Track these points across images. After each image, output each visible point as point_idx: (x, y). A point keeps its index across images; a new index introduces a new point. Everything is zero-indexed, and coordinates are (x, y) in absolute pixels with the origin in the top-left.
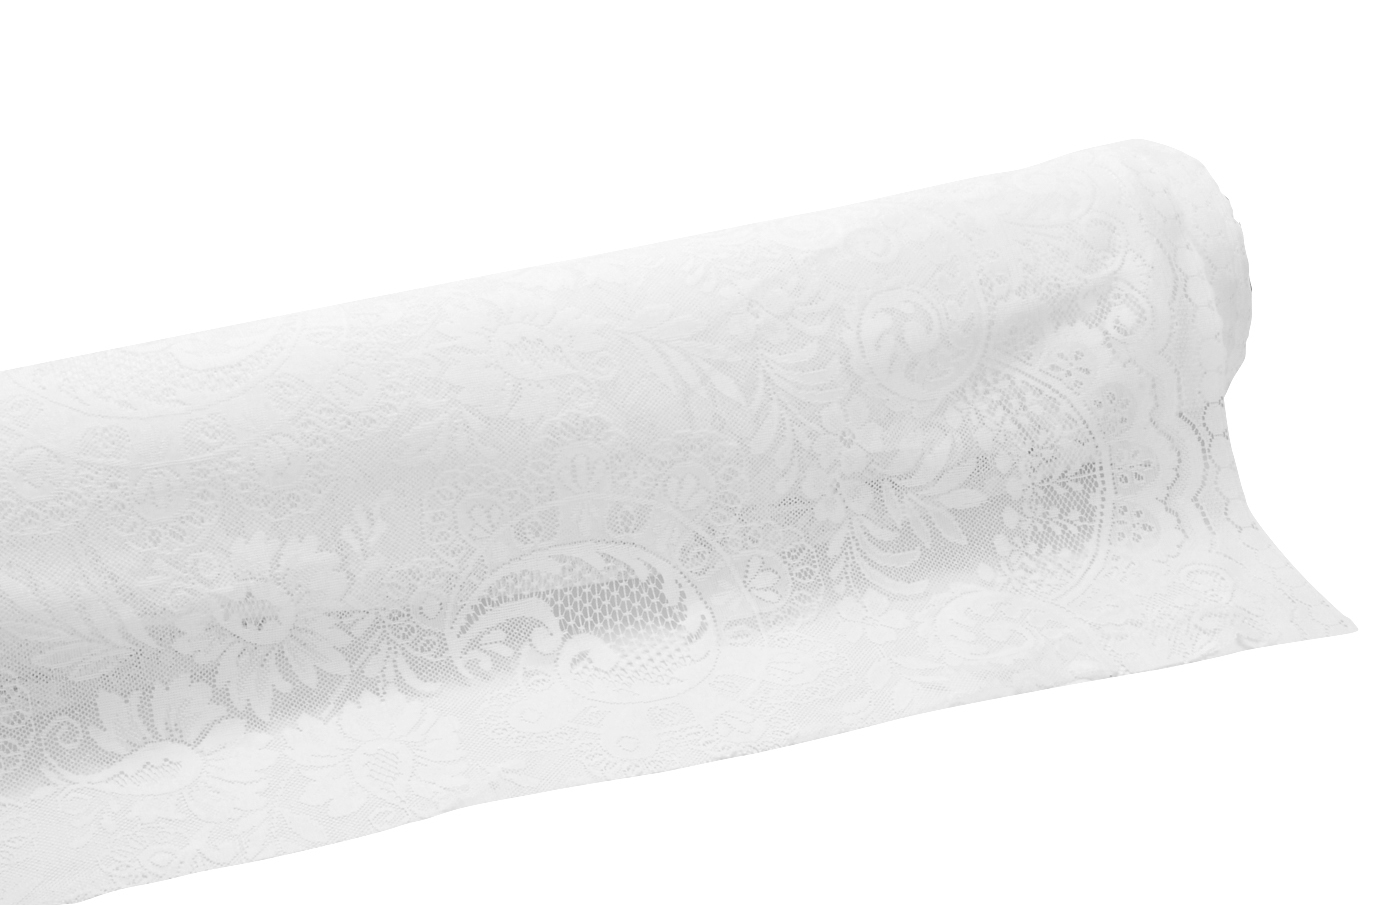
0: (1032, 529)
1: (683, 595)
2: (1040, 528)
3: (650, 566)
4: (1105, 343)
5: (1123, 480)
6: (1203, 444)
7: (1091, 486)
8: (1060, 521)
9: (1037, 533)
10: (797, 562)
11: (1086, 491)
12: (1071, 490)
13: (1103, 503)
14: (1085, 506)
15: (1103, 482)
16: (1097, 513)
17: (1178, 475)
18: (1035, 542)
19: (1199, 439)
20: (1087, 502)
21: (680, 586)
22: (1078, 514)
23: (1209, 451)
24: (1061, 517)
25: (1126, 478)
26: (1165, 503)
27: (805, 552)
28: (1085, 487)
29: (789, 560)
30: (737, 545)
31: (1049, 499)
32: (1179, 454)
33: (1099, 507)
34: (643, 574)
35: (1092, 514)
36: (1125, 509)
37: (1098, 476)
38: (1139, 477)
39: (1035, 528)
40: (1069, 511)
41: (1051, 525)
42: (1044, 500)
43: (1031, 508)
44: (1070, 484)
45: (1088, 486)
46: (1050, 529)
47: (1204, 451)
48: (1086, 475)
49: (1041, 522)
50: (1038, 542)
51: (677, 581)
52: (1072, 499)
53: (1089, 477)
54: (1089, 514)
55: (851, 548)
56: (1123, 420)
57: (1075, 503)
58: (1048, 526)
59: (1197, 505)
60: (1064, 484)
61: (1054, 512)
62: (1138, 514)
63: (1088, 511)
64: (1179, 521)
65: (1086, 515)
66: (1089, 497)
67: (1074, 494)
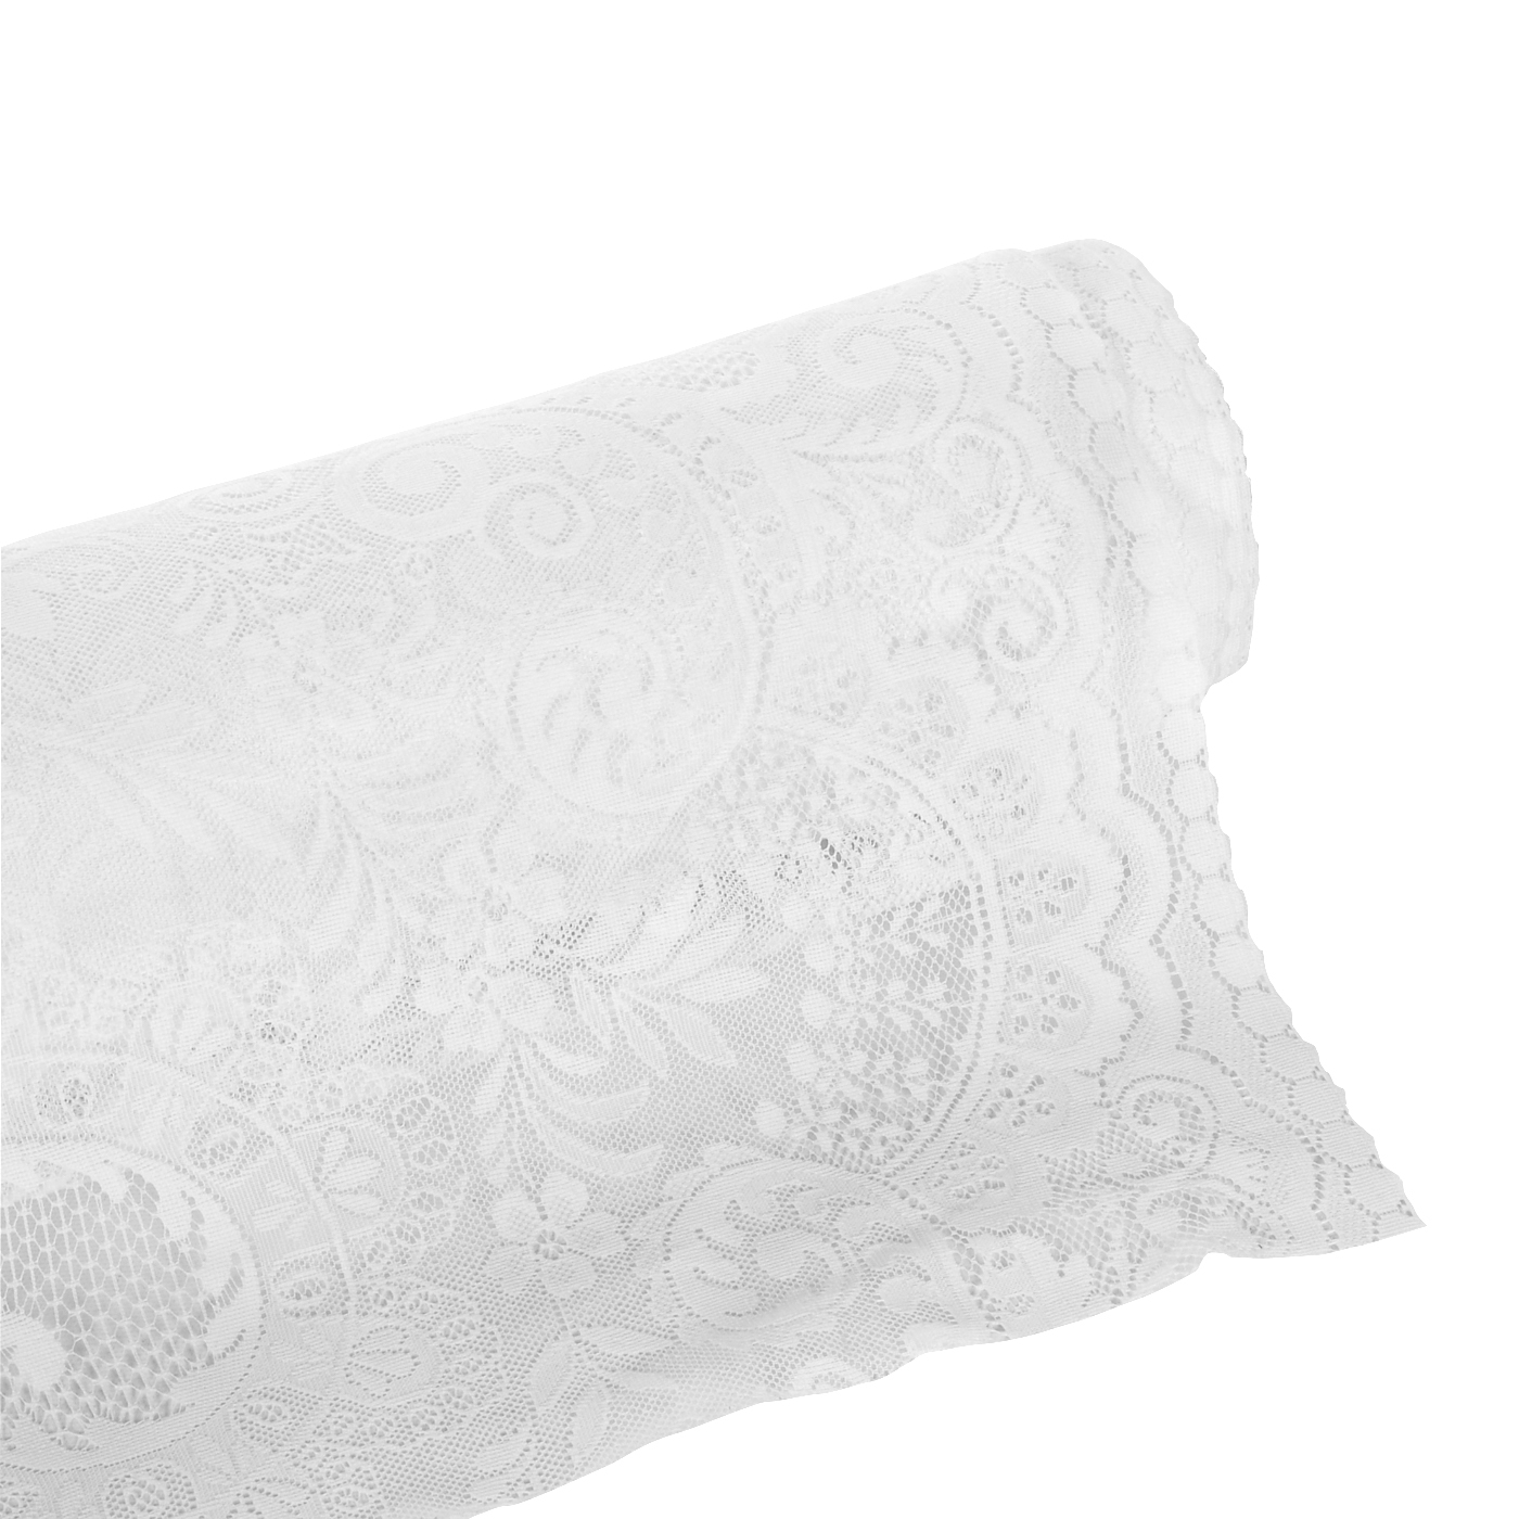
0: (855, 1026)
1: (197, 1217)
2: (872, 1022)
3: (128, 1174)
4: (981, 674)
5: (1023, 918)
6: (1169, 837)
7: (963, 933)
8: (909, 1004)
9: (865, 1031)
10: (415, 1132)
11: (956, 945)
12: (926, 945)
13: (988, 963)
14: (954, 972)
15: (987, 926)
16: (977, 983)
17: (1125, 899)
18: (863, 1048)
19: (1162, 829)
20: (958, 964)
21: (192, 1201)
22: (942, 988)
23: (1181, 849)
24: (909, 996)
25: (1028, 913)
26: (1102, 953)
27: (429, 1112)
28: (952, 936)
29: (399, 1131)
30: (298, 1114)
31: (887, 965)
32: (1125, 860)
33: (980, 972)
34: (117, 1189)
35: (968, 986)
36: (1028, 969)
37: (977, 915)
38: (1052, 910)
39: (863, 1023)
40: (924, 983)
41: (893, 1013)
42: (877, 970)
43: (853, 985)
44: (924, 936)
45: (958, 935)
46: (890, 1022)
47: (1171, 850)
48: (954, 916)
49: (873, 1009)
50: (869, 1048)
51: (184, 1194)
52: (929, 961)
53: (960, 919)
54: (962, 987)
55: (517, 1095)
56: (1018, 812)
57: (936, 968)
58: (886, 1015)
59: (1160, 952)
60: (913, 937)
61: (897, 988)
62: (1053, 978)
63: (961, 979)
64: (1126, 984)
65: (957, 988)
66: (960, 955)
67: (933, 952)
